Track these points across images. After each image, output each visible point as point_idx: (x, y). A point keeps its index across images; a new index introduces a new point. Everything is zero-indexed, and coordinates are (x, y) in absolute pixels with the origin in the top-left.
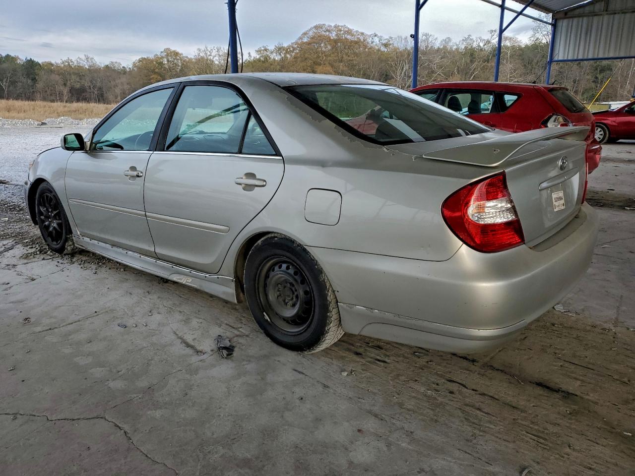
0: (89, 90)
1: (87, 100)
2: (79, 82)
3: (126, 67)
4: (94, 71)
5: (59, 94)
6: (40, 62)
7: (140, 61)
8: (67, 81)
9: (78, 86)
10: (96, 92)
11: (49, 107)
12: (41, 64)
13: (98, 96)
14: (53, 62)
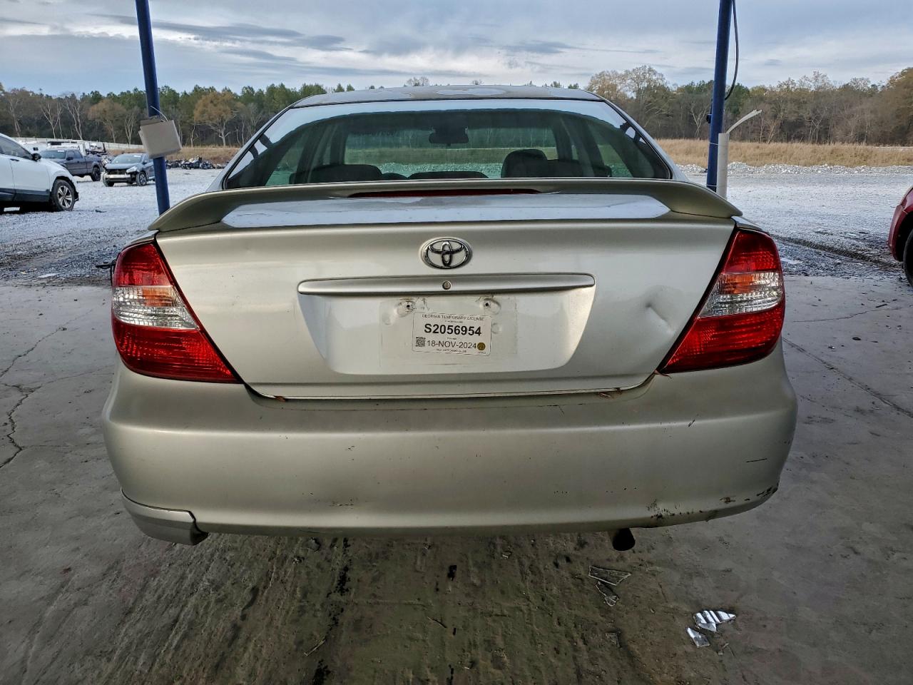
0: (807, 124)
1: (801, 138)
2: (795, 112)
3: (877, 85)
4: (822, 95)
5: (764, 130)
6: (749, 88)
7: (903, 73)
8: (780, 111)
9: (792, 118)
10: (817, 127)
11: (737, 149)
12: (751, 91)
13: (819, 132)
14: (767, 86)
